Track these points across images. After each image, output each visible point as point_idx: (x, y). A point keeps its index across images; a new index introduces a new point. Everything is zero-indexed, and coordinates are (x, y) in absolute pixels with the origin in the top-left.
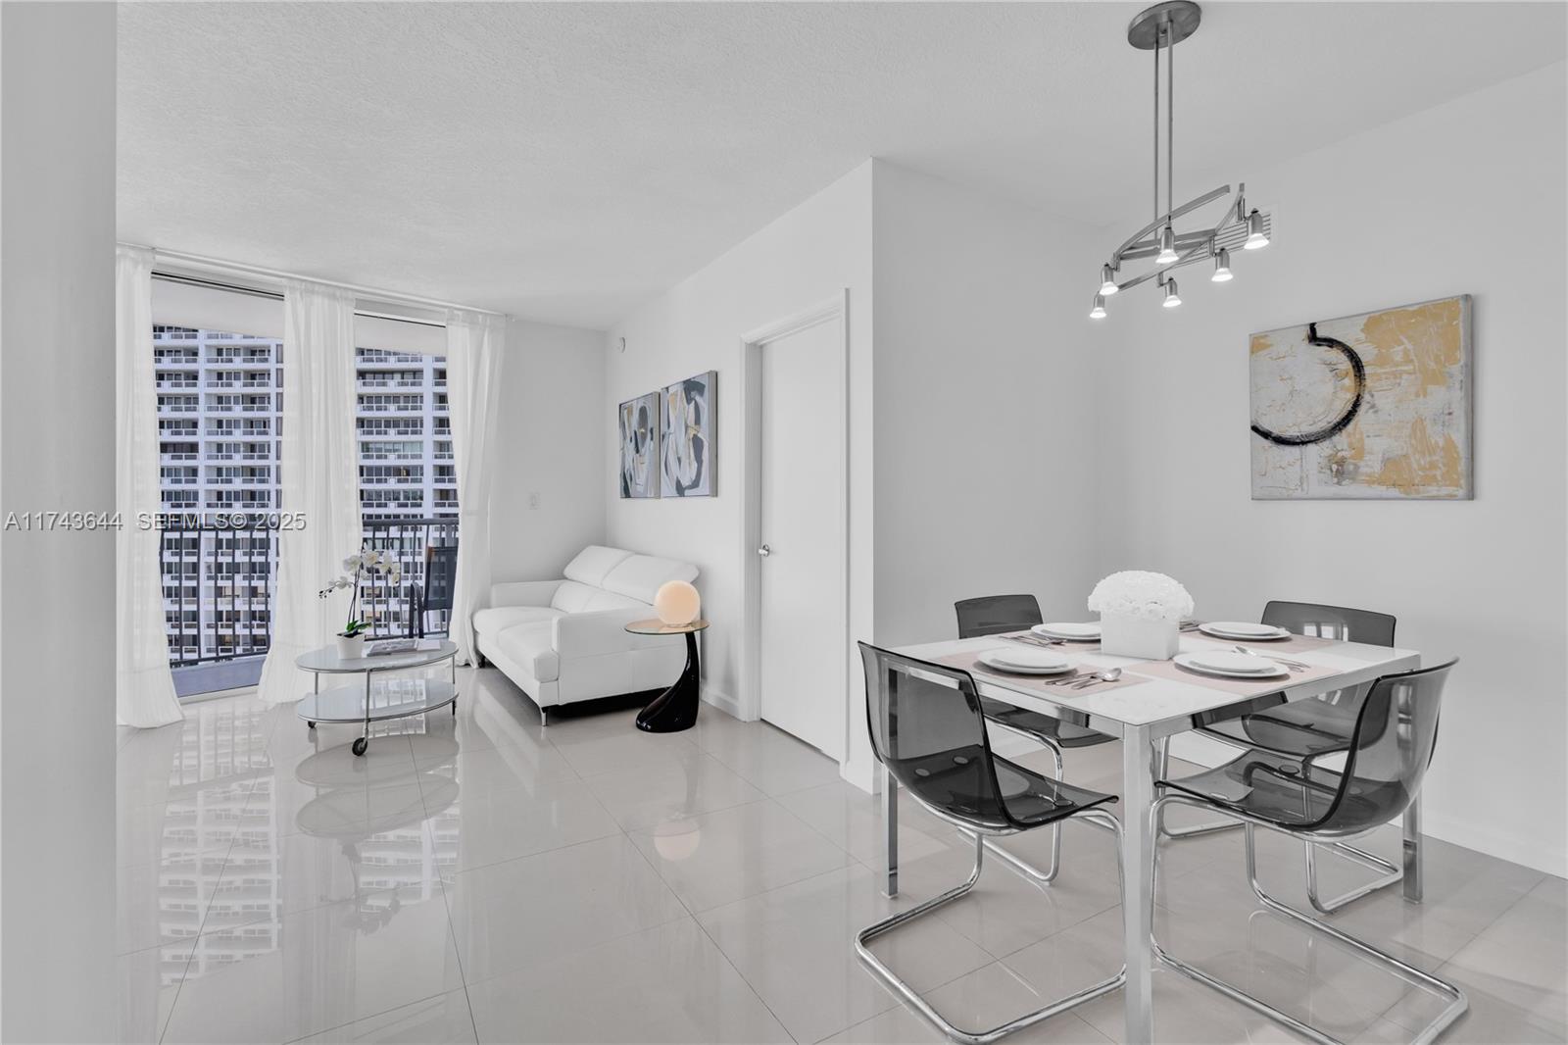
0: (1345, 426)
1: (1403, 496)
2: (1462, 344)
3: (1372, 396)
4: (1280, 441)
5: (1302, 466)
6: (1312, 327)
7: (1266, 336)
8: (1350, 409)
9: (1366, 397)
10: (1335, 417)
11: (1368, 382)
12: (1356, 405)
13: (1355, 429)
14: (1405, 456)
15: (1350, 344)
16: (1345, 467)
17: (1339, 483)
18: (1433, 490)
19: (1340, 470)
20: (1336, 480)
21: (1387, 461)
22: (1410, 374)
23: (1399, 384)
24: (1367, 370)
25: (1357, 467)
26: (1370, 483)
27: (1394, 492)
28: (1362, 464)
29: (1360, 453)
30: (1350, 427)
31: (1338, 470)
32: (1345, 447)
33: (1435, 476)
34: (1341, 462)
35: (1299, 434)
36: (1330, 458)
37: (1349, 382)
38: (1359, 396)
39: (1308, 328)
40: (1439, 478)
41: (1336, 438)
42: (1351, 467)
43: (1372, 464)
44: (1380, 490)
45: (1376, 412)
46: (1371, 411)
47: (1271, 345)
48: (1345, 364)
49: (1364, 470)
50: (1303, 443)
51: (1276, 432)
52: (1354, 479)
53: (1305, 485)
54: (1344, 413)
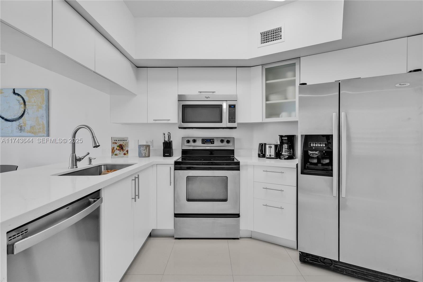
0: (22, 117)
1: (34, 136)
2: (45, 100)
3: (28, 110)
4: (7, 120)
5: (12, 127)
6: (14, 89)
7: (2, 90)
8: (23, 113)
9: (26, 110)
10: (20, 115)
11: (27, 106)
12: (24, 112)
13: (24, 118)
14: (35, 126)
15: (23, 96)
16: (22, 128)
17: (21, 132)
18: (40, 134)
19: (21, 129)
20: (20, 131)
21: (31, 127)
22: (35, 106)
23: (33, 108)
24: (27, 103)
25: (25, 128)
26: (28, 132)
27: (32, 135)
28: (26, 127)
29: (25, 124)
30: (23, 117)
31: (20, 129)
32: (22, 123)
33: (40, 131)
34: (21, 127)
35: (11, 119)
36: (19, 125)
37: (23, 106)
38: (25, 110)
39: (13, 90)
40: (41, 131)
41: (20, 120)
42: (23, 128)
43: (28, 128)
44: (30, 134)
45: (29, 114)
46: (27, 114)
47: (4, 93)
48: (22, 101)
49: (26, 129)
50: (12, 121)
51: (5, 117)
52: (24, 131)
53: (13, 132)
54: (22, 114)
